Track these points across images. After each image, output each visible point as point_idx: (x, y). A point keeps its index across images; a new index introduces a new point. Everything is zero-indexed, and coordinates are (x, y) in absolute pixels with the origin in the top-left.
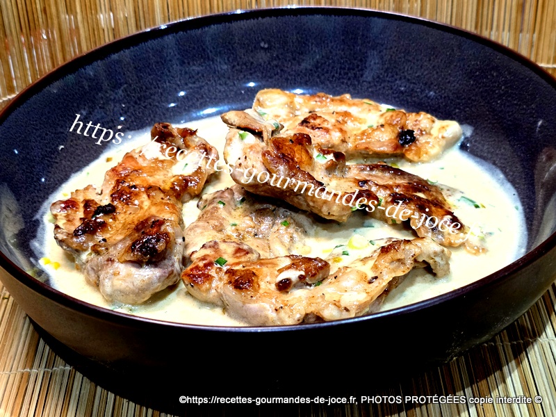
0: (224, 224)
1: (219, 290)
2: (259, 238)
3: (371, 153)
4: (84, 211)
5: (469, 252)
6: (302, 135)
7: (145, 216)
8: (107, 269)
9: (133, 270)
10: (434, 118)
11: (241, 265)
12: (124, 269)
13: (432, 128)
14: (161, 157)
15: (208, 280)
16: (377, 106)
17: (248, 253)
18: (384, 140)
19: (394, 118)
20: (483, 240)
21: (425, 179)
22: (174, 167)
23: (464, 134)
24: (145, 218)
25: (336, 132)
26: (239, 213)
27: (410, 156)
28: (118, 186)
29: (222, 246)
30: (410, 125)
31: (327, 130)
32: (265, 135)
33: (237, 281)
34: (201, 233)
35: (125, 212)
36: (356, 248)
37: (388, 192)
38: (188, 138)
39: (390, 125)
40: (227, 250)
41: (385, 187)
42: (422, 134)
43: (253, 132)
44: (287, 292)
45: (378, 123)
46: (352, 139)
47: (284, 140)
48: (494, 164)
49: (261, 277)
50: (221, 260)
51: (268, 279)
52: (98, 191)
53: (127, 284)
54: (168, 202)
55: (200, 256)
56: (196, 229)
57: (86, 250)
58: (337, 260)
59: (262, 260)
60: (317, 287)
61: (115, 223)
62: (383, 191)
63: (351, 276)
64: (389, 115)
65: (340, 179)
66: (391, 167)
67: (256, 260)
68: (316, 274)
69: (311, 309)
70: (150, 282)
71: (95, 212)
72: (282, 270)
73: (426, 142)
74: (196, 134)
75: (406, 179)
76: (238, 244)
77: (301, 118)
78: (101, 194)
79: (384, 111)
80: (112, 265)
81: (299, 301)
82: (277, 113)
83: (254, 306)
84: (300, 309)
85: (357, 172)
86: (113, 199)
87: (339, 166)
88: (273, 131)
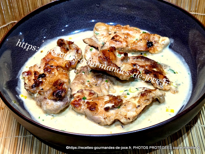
0: (85, 81)
1: (84, 110)
2: (97, 87)
3: (137, 51)
4: (34, 76)
5: (172, 93)
6: (112, 47)
7: (56, 79)
8: (44, 101)
9: (54, 103)
10: (160, 36)
11: (91, 100)
12: (50, 102)
13: (159, 40)
14: (61, 53)
15: (80, 106)
16: (139, 30)
17: (94, 94)
18: (142, 45)
19: (145, 36)
20: (177, 88)
21: (156, 61)
22: (66, 57)
23: (170, 42)
25: (124, 42)
26: (90, 76)
27: (151, 51)
28: (46, 65)
29: (85, 92)
30: (151, 40)
32: (99, 49)
33: (90, 107)
34: (77, 85)
35: (49, 77)
36: (132, 92)
37: (143, 69)
38: (71, 45)
39: (144, 39)
40: (86, 93)
41: (142, 66)
42: (155, 43)
44: (108, 111)
45: (140, 38)
46: (130, 45)
47: (106, 50)
48: (181, 55)
49: (99, 104)
50: (84, 98)
51: (101, 105)
52: (39, 67)
53: (51, 108)
54: (64, 73)
55: (77, 96)
56: (75, 84)
57: (36, 93)
58: (125, 97)
59: (99, 97)
60: (118, 109)
61: (46, 82)
62: (141, 68)
63: (130, 105)
64: (144, 35)
65: (126, 64)
66: (144, 57)
67: (97, 97)
68: (118, 104)
69: (117, 118)
70: (60, 107)
71: (38, 77)
72: (106, 103)
73: (157, 46)
74: (73, 44)
75: (150, 62)
76: (90, 91)
77: (112, 36)
78: (40, 68)
79: (142, 33)
80: (46, 100)
81: (112, 115)
82: (103, 34)
83: (97, 117)
84: (113, 118)
85: (132, 60)
86: (44, 71)
87: (126, 58)
88: (102, 47)
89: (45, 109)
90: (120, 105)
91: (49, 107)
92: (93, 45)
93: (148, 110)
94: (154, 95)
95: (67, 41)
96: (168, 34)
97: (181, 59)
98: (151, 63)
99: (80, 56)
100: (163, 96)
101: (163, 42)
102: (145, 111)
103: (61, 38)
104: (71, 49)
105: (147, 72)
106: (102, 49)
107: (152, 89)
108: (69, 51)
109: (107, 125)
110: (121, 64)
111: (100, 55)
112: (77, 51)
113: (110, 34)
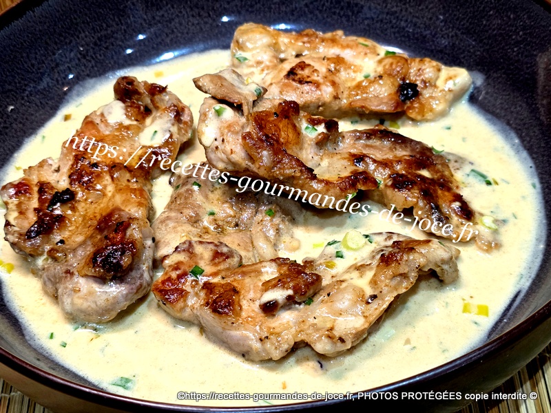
0: (200, 214)
1: (195, 311)
2: (241, 231)
3: (367, 112)
4: (39, 199)
5: (481, 249)
6: (288, 103)
7: (108, 207)
8: (65, 283)
9: (97, 288)
10: (440, 64)
11: (220, 277)
12: (84, 285)
13: (437, 78)
14: (127, 122)
15: (182, 297)
16: (374, 47)
17: (227, 258)
18: (381, 95)
19: (394, 66)
20: (496, 232)
21: (430, 146)
22: (142, 135)
23: (473, 83)
24: (108, 211)
25: (327, 86)
26: (218, 196)
27: (412, 114)
28: (77, 163)
29: (199, 249)
30: (413, 76)
31: (317, 85)
32: (245, 108)
33: (215, 302)
34: (174, 228)
35: (86, 200)
36: (352, 249)
37: (387, 172)
38: (157, 98)
39: (390, 75)
40: (204, 253)
41: (384, 164)
42: (426, 87)
43: (231, 105)
44: (274, 315)
45: (376, 72)
46: (346, 93)
47: (267, 114)
48: (508, 124)
49: (243, 292)
50: (196, 269)
51: (251, 295)
52: (55, 167)
53: (89, 303)
54: (135, 186)
55: (173, 263)
56: (168, 222)
57: (41, 254)
58: (330, 265)
59: (244, 266)
60: (308, 306)
61: (74, 216)
62: (382, 171)
63: (346, 296)
64: (388, 61)
65: (332, 155)
66: (391, 132)
67: (237, 265)
68: (306, 292)
69: (301, 337)
70: (116, 302)
71: (50, 202)
72: (268, 286)
73: (431, 97)
74: (166, 92)
75: (408, 150)
76: (216, 245)
77: (287, 66)
78: (58, 170)
79: (382, 54)
80: (71, 278)
81: (287, 329)
82: (259, 58)
83: (236, 333)
84: (288, 339)
85: (352, 142)
86: (72, 182)
87: (331, 136)
88: (254, 102)
89: (68, 308)
90: (311, 292)
91: (80, 302)
92: (227, 99)
93: (403, 308)
94: (422, 261)
95: (145, 83)
96: (464, 57)
97: (507, 137)
98: (413, 150)
99: (187, 132)
100: (453, 261)
101: (450, 85)
102: (394, 310)
103: (127, 75)
104: (157, 108)
105: (399, 182)
106: (256, 109)
107: (417, 238)
108: (153, 115)
109: (270, 360)
110: (316, 158)
111: (248, 130)
112: (175, 117)
113: (282, 61)
